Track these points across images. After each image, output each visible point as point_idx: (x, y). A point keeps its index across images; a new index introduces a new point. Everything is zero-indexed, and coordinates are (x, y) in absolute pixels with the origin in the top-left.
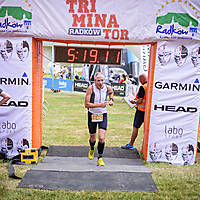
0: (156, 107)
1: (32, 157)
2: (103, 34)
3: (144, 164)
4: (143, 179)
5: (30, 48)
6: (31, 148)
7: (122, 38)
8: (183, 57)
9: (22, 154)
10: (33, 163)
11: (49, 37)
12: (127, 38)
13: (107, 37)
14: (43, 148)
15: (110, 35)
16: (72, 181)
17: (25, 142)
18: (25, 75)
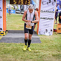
0: (41, 18)
3: (37, 35)
14: (7, 31)
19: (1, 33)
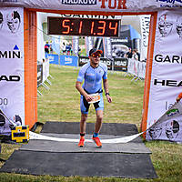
0: (156, 82)
2: (100, 4)
4: (140, 162)
5: (22, 19)
6: (23, 125)
7: (119, 8)
9: (13, 131)
11: (42, 7)
12: (125, 8)
13: (103, 6)
14: (38, 124)
15: (106, 4)
16: (62, 164)
17: (18, 119)
18: (16, 48)
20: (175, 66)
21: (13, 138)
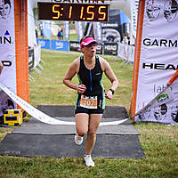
0: (144, 65)
1: (15, 119)
5: (12, 5)
6: (16, 109)
8: (173, 12)
9: (5, 115)
10: (16, 124)
16: (53, 146)
17: (10, 103)
18: (7, 33)
19: (8, 119)
20: (163, 49)
21: (5, 122)
